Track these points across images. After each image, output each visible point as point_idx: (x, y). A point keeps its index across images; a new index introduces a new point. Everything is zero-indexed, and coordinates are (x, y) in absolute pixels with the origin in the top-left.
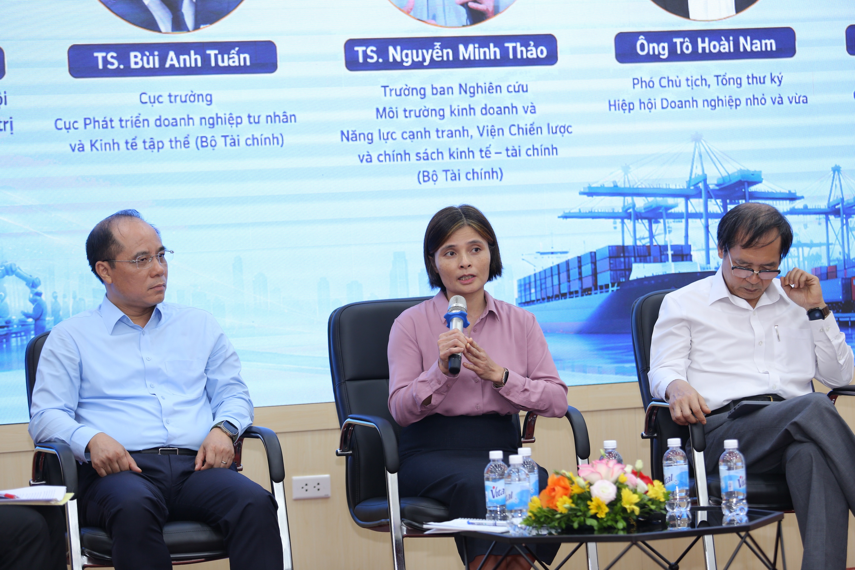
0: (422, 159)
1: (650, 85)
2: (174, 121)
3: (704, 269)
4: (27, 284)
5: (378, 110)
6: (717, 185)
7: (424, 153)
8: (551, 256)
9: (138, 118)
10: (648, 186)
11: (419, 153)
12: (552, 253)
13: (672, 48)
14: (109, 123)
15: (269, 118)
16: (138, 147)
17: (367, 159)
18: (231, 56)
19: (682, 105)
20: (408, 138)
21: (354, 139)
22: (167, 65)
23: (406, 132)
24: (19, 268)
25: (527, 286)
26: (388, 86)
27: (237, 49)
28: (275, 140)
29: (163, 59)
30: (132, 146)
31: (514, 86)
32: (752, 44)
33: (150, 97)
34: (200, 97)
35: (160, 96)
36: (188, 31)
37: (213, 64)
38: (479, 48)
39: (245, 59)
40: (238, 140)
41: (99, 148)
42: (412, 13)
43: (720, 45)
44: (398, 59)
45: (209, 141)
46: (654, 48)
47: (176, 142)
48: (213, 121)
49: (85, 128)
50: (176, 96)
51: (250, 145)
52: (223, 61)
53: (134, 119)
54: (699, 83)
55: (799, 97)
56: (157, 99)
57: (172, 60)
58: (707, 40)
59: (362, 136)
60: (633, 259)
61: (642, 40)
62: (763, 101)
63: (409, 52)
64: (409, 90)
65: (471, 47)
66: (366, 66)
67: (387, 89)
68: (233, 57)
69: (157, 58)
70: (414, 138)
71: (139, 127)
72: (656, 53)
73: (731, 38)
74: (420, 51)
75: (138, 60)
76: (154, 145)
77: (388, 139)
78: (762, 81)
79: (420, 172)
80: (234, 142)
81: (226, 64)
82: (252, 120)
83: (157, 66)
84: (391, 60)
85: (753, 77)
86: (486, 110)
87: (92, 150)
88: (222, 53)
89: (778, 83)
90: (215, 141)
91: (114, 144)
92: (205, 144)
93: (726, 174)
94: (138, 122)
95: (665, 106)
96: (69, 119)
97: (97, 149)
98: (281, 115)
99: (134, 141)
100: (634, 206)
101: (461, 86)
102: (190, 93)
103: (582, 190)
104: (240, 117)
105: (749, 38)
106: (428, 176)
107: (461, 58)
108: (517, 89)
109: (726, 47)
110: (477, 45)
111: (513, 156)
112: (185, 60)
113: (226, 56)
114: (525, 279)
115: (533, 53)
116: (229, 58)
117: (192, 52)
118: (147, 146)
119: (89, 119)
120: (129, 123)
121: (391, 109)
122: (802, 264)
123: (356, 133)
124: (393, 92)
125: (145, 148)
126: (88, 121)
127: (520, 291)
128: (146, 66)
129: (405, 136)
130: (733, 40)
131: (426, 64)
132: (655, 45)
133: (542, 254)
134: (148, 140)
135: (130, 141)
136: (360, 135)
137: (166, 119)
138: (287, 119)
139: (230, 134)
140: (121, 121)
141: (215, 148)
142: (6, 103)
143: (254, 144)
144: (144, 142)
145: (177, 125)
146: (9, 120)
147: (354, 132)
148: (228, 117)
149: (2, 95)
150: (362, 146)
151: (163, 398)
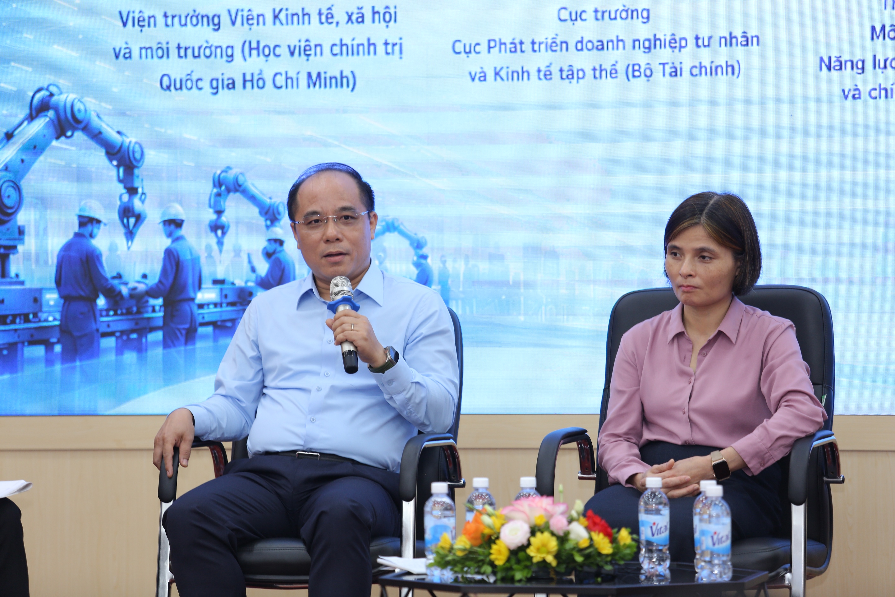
2: (600, 43)
4: (412, 244)
5: (873, 28)
9: (554, 40)
14: (518, 47)
15: (723, 41)
16: (553, 76)
17: (854, 95)
21: (838, 68)
24: (402, 224)
28: (730, 69)
30: (545, 75)
33: (570, 13)
34: (635, 13)
35: (584, 11)
40: (681, 69)
41: (505, 77)
45: (642, 70)
47: (601, 70)
48: (649, 44)
49: (489, 52)
50: (603, 12)
51: (696, 75)
53: (550, 41)
56: (580, 16)
59: (849, 64)
67: (890, 1)
71: (555, 51)
76: (573, 74)
77: (885, 67)
80: (676, 72)
82: (700, 42)
87: (495, 79)
90: (651, 70)
91: (523, 72)
92: (637, 74)
94: (554, 45)
96: (469, 40)
97: (502, 79)
98: (739, 36)
99: (548, 69)
102: (622, 8)
104: (685, 39)
118: (564, 76)
119: (494, 40)
120: (543, 47)
123: (840, 59)
125: (562, 78)
126: (492, 44)
134: (565, 68)
135: (543, 69)
136: (846, 62)
137: (590, 41)
138: (747, 41)
139: (670, 61)
140: (533, 43)
141: (651, 79)
142: (395, 21)
143: (701, 73)
144: (561, 70)
145: (602, 49)
146: (399, 41)
147: (838, 59)
148: (668, 38)
149: (392, 11)
150: (848, 78)
151: (319, 390)
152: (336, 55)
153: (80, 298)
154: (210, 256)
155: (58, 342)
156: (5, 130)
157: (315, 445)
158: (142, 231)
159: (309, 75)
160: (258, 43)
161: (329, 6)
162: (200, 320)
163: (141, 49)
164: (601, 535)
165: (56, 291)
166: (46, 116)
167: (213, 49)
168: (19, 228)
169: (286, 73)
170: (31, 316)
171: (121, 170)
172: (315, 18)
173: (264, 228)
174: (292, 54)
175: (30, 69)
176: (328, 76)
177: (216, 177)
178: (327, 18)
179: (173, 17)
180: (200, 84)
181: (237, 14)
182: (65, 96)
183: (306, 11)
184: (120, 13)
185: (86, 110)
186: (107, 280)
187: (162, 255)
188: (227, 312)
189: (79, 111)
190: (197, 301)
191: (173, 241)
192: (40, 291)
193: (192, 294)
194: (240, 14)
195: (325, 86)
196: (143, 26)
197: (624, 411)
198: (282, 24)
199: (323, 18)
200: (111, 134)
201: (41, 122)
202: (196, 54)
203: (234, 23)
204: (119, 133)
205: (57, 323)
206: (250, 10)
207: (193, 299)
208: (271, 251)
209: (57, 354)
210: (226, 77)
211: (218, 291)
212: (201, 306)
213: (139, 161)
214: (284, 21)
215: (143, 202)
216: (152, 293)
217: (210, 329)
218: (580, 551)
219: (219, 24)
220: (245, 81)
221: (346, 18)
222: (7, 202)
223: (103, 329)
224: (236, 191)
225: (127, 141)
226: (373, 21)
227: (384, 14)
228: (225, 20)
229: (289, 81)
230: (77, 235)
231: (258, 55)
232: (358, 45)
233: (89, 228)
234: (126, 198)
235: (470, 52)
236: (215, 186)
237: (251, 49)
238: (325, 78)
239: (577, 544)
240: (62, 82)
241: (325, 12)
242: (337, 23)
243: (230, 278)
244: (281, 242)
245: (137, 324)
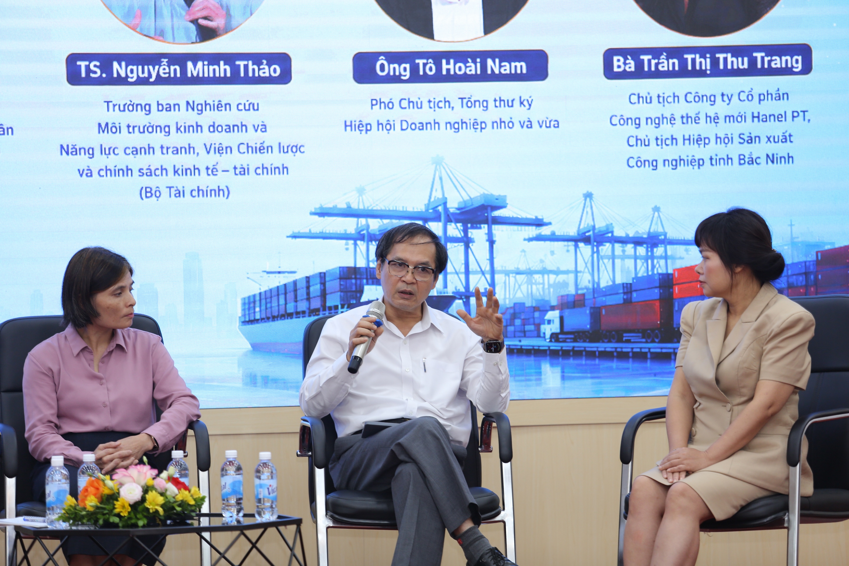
0: (145, 175)
1: (389, 105)
3: (441, 293)
5: (100, 125)
6: (458, 209)
7: (148, 169)
8: (277, 275)
10: (383, 208)
11: (142, 169)
12: (279, 272)
13: (415, 69)
17: (87, 174)
19: (422, 126)
20: (131, 154)
21: (74, 153)
23: (129, 148)
25: (252, 305)
26: (111, 102)
31: (245, 104)
32: (500, 66)
38: (208, 65)
42: (138, 29)
43: (466, 67)
44: (123, 75)
46: (394, 69)
54: (441, 104)
55: (550, 121)
58: (452, 61)
59: (82, 151)
60: (365, 281)
61: (382, 60)
62: (511, 125)
63: (135, 68)
64: (133, 105)
65: (200, 64)
66: (89, 81)
67: (111, 105)
70: (137, 153)
72: (397, 73)
73: (478, 60)
74: (146, 67)
77: (109, 154)
78: (510, 104)
79: (142, 188)
85: (500, 100)
86: (214, 128)
89: (527, 106)
93: (468, 198)
95: (404, 127)
100: (368, 226)
101: (188, 103)
103: (313, 211)
105: (497, 61)
106: (150, 192)
107: (189, 75)
108: (247, 108)
109: (472, 68)
110: (206, 63)
111: (241, 174)
114: (249, 297)
115: (266, 71)
121: (114, 125)
122: (547, 291)
123: (76, 147)
124: (117, 108)
127: (244, 310)
129: (128, 151)
130: (480, 62)
131: (152, 80)
132: (396, 66)
133: (268, 273)
136: (80, 149)
138: (4, 131)
147: (74, 147)
150: (82, 161)
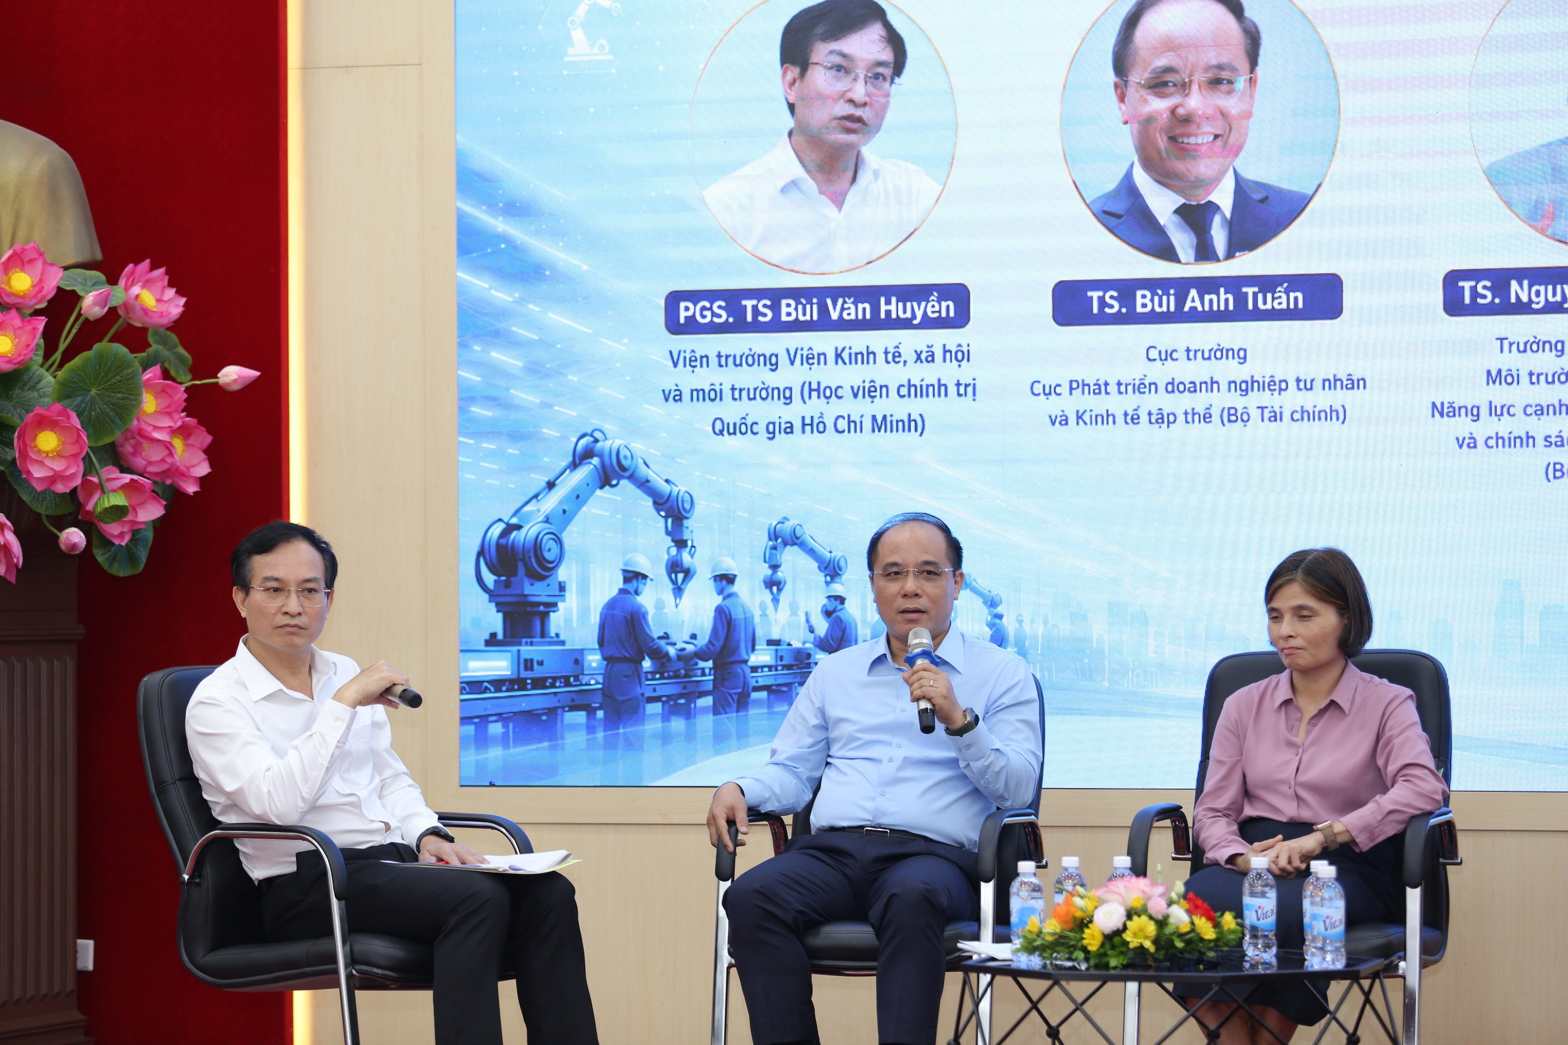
0: (1553, 446)
2: (1192, 385)
4: (985, 603)
5: (1489, 373)
7: (1557, 437)
9: (1143, 381)
11: (1550, 437)
14: (1103, 388)
15: (1327, 383)
16: (1141, 420)
17: (1469, 444)
18: (1276, 295)
20: (1534, 415)
21: (1451, 414)
22: (1186, 309)
23: (1531, 406)
24: (975, 580)
26: (1507, 339)
27: (1285, 285)
28: (1334, 414)
29: (1181, 301)
30: (1132, 419)
33: (1160, 352)
34: (1230, 353)
35: (1175, 351)
36: (1219, 260)
37: (1250, 307)
39: (1296, 299)
40: (1281, 413)
41: (1088, 421)
42: (1549, 233)
44: (1525, 298)
45: (1239, 415)
47: (1194, 414)
48: (1246, 387)
49: (1071, 393)
50: (1196, 352)
51: (1298, 420)
52: (1265, 303)
53: (1137, 383)
56: (1169, 356)
57: (1193, 301)
59: (1463, 410)
63: (1542, 288)
64: (1538, 344)
66: (1475, 309)
67: (1506, 343)
68: (1280, 297)
69: (1172, 298)
70: (1542, 414)
71: (1144, 392)
74: (1559, 287)
75: (1147, 301)
76: (1162, 418)
77: (1502, 414)
79: (1549, 464)
80: (1275, 417)
81: (1269, 306)
82: (1302, 385)
83: (1172, 309)
84: (1513, 300)
87: (1078, 423)
88: (1264, 291)
90: (1248, 414)
91: (1108, 416)
92: (1233, 418)
94: (1142, 386)
96: (1049, 379)
97: (1085, 423)
98: (1344, 378)
99: (1135, 412)
102: (1216, 347)
104: (1285, 381)
106: (1561, 470)
112: (1211, 301)
113: (1269, 296)
116: (1273, 299)
117: (1222, 290)
118: (1153, 420)
119: (1077, 381)
120: (1130, 388)
121: (1509, 372)
123: (1453, 405)
124: (1514, 347)
125: (1150, 422)
126: (1074, 385)
128: (1158, 309)
129: (1529, 411)
134: (1154, 411)
135: (1130, 412)
136: (1460, 408)
137: (1181, 383)
138: (1353, 383)
139: (1269, 406)
140: (1119, 384)
141: (1248, 424)
142: (968, 360)
143: (1302, 419)
144: (1150, 414)
145: (1195, 391)
146: (972, 382)
147: (1451, 405)
148: (1267, 381)
149: (965, 349)
150: (1463, 426)
151: (891, 760)
152: (904, 396)
153: (624, 660)
154: (764, 615)
155: (599, 708)
156: (547, 479)
157: (884, 821)
158: (691, 588)
159: (874, 418)
160: (819, 383)
161: (897, 344)
162: (753, 683)
163: (692, 391)
164: (1204, 919)
165: (599, 652)
166: (590, 463)
167: (770, 390)
168: (560, 583)
169: (849, 416)
170: (572, 679)
171: (670, 520)
172: (880, 357)
173: (824, 584)
174: (855, 395)
175: (574, 414)
176: (894, 419)
177: (772, 530)
178: (894, 357)
179: (727, 357)
180: (755, 428)
181: (796, 353)
182: (611, 442)
183: (870, 350)
184: (671, 353)
185: (632, 457)
186: (654, 640)
187: (712, 614)
188: (783, 677)
189: (625, 457)
190: (750, 664)
191: (724, 599)
192: (581, 651)
193: (745, 656)
194: (799, 352)
195: (892, 431)
196: (695, 366)
197: (1223, 784)
198: (845, 363)
199: (890, 357)
200: (658, 482)
201: (585, 471)
202: (752, 396)
203: (792, 363)
204: (667, 481)
205: (600, 686)
206: (810, 349)
207: (746, 662)
208: (830, 608)
209: (600, 720)
210: (783, 421)
211: (773, 653)
212: (754, 669)
213: (688, 512)
214: (847, 361)
215: (692, 557)
216: (701, 655)
217: (763, 695)
218: (1181, 936)
219: (777, 364)
220: (804, 425)
221: (915, 357)
222: (547, 555)
223: (649, 694)
224: (794, 544)
225: (675, 490)
226: (945, 361)
227: (956, 353)
228: (783, 359)
229: (852, 425)
230: (622, 591)
231: (819, 397)
232: (928, 386)
233: (635, 583)
234: (674, 551)
235: (1050, 394)
236: (770, 539)
237: (811, 390)
238: (891, 422)
239: (1177, 928)
240: (608, 427)
241: (891, 350)
242: (905, 362)
243: (786, 639)
244: (842, 600)
245: (685, 688)
